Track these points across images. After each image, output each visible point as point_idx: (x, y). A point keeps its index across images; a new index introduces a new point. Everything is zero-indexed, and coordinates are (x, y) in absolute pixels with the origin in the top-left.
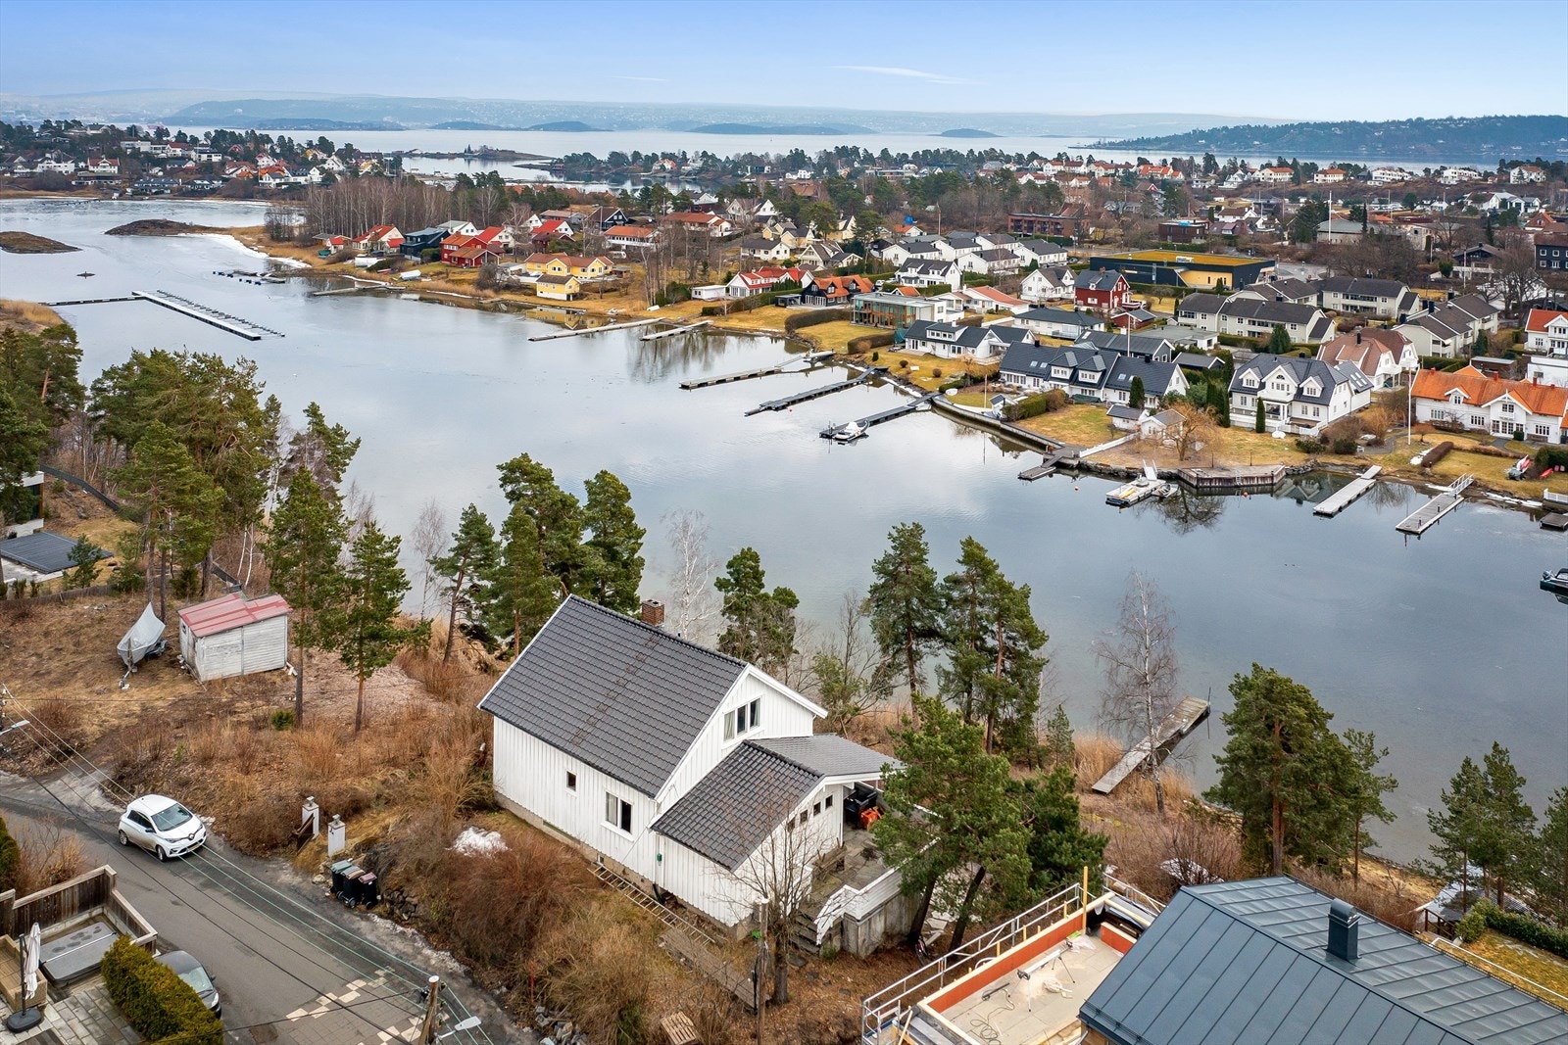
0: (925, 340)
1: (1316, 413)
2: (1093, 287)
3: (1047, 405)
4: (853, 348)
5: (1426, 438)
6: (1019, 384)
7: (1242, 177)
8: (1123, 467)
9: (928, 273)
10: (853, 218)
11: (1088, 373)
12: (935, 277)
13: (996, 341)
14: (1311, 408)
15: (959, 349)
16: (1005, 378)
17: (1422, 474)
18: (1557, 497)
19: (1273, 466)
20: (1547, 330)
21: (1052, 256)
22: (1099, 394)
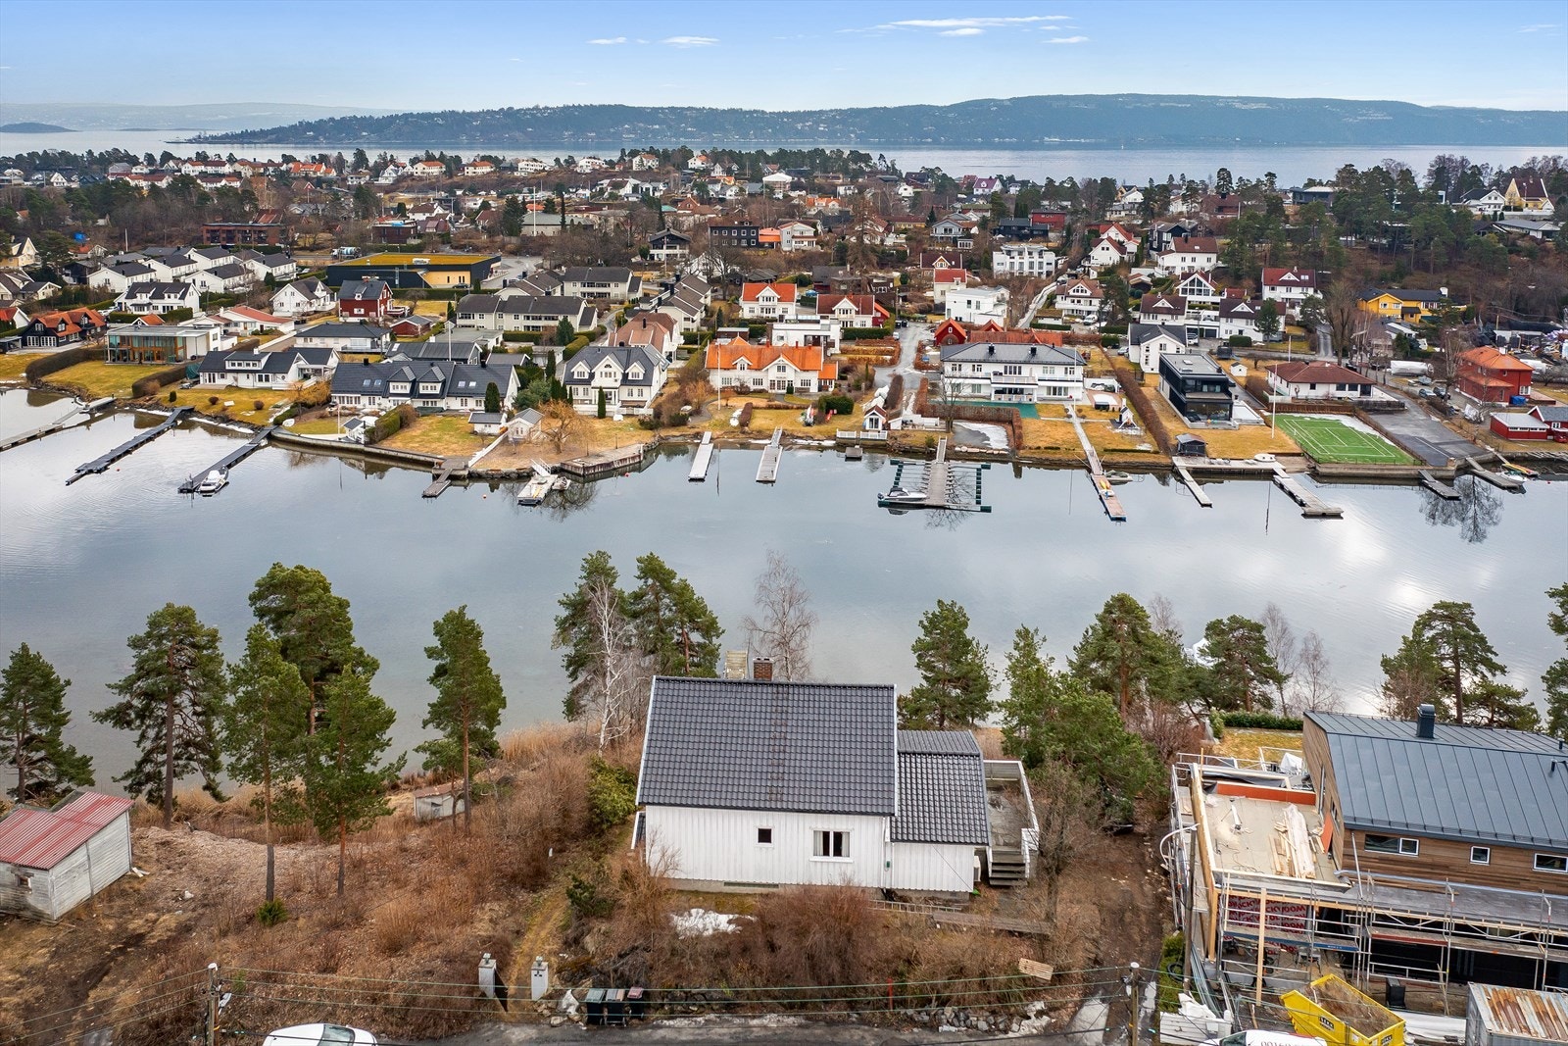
0: (223, 372)
1: (641, 393)
2: (358, 298)
3: (401, 422)
4: (139, 390)
5: (731, 403)
6: (354, 405)
7: (397, 172)
8: (514, 469)
9: (163, 298)
10: (29, 243)
11: (429, 385)
12: (172, 301)
13: (303, 363)
14: (635, 390)
15: (267, 377)
16: (337, 401)
17: (743, 433)
18: (846, 435)
19: (633, 446)
20: (758, 299)
21: (282, 267)
22: (441, 404)
